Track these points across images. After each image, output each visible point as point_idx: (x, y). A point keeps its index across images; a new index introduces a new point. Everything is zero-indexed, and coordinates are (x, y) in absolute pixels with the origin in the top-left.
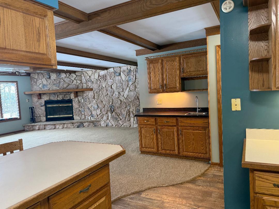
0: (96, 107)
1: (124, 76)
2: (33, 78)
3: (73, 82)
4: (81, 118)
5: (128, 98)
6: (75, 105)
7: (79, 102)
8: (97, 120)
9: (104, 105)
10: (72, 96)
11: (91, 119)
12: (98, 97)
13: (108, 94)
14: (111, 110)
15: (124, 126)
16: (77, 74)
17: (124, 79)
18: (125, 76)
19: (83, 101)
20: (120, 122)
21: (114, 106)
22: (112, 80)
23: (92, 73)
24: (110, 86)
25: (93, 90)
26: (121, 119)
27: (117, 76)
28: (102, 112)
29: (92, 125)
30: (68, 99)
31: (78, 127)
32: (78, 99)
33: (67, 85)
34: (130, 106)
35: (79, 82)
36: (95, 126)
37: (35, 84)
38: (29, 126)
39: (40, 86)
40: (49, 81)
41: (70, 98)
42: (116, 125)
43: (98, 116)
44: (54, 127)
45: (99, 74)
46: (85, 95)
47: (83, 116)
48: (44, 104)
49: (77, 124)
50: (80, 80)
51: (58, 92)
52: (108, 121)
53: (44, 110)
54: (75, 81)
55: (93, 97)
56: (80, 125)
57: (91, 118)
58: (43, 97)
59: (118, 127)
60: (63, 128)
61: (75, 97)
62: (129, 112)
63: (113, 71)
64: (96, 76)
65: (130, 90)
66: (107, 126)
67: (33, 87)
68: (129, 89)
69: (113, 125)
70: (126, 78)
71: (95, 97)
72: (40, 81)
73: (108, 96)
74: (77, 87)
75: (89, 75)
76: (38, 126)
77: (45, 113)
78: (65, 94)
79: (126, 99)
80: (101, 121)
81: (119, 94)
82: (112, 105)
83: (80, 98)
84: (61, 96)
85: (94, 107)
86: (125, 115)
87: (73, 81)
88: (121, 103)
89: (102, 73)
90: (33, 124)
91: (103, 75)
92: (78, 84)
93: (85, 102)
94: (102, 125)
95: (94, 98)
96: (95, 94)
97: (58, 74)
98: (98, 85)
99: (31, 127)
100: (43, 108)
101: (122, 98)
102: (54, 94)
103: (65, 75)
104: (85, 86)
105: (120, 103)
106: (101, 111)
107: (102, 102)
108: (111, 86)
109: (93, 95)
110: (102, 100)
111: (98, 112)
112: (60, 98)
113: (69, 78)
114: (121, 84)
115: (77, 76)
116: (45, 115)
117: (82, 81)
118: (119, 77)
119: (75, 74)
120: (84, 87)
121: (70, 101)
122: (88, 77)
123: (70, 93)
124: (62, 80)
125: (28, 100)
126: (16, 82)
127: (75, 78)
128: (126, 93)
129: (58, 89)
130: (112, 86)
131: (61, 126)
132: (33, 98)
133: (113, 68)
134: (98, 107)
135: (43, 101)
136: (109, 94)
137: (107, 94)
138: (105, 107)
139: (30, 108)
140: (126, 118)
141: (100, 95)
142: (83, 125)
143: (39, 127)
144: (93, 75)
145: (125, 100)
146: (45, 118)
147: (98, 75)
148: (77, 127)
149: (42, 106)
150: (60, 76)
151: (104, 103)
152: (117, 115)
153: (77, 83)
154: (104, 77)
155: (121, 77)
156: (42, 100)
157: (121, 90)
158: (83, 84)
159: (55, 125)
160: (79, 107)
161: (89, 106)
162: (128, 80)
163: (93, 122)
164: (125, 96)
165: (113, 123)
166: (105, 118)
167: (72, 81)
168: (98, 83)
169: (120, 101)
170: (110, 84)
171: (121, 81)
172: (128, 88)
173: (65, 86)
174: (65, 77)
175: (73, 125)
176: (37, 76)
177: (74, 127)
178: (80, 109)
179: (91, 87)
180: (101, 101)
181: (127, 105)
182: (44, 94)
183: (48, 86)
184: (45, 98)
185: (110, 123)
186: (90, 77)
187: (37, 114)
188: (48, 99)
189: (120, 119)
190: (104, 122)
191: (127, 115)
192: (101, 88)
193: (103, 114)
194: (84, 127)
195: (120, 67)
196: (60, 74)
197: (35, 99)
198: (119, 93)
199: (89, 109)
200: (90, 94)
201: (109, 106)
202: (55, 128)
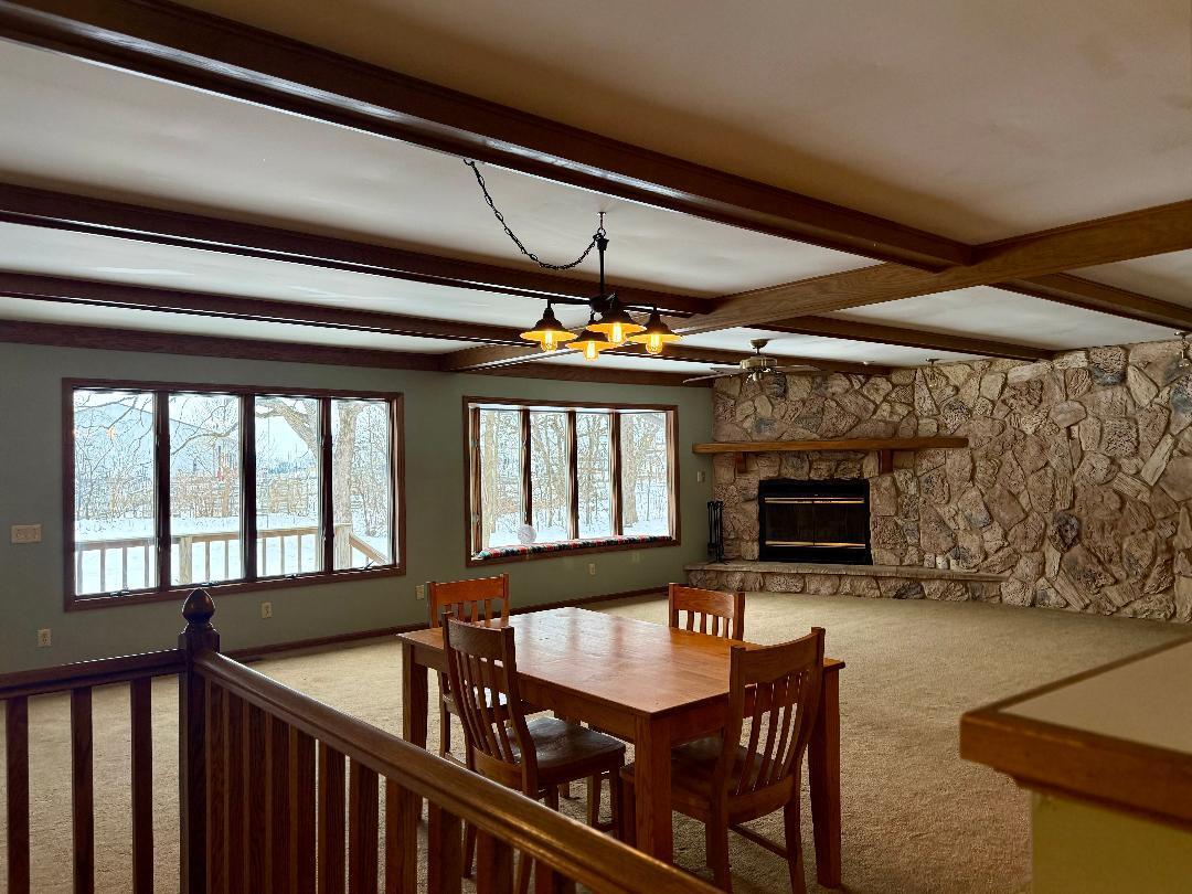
0: (982, 516)
1: (1145, 384)
2: (724, 393)
3: (874, 412)
4: (901, 561)
5: (1162, 484)
6: (880, 504)
7: (898, 492)
8: (981, 573)
9: (1024, 510)
10: (870, 467)
11: (949, 568)
12: (995, 475)
13: (1047, 464)
14: (1063, 538)
15: (1135, 612)
16: (896, 378)
17: (1146, 401)
18: (1153, 389)
19: (912, 489)
20: (1112, 593)
21: (1079, 520)
22: (1077, 405)
23: (970, 376)
24: (1064, 431)
25: (972, 444)
26: (1117, 582)
27: (1105, 385)
28: (1010, 539)
29: (959, 593)
30: (854, 479)
31: (899, 596)
32: (894, 481)
33: (851, 421)
34: (1178, 524)
35: (902, 410)
36: (975, 599)
37: (728, 416)
38: (706, 572)
39: (748, 424)
40: (782, 406)
41: (861, 474)
42: (1087, 607)
43: (986, 558)
44: (801, 585)
45: (1006, 379)
46: (925, 464)
47: (912, 550)
48: (756, 492)
49: (893, 583)
50: (908, 405)
51: (814, 451)
52: (1042, 581)
53: (755, 516)
54: (886, 406)
55: (968, 475)
56: (908, 589)
57: (953, 562)
58: (757, 468)
59: (1101, 616)
60: (835, 594)
61: (882, 473)
62: (1170, 549)
63: (1085, 364)
64: (992, 385)
65: (1181, 451)
66: (1033, 605)
67: (719, 427)
68: (1175, 445)
69: (1068, 604)
70: (1157, 396)
71: (979, 476)
72: (746, 407)
73: (1050, 470)
74: (890, 430)
75: (953, 381)
76: (738, 577)
77: (758, 528)
78: (840, 456)
79: (1151, 489)
80: (1007, 579)
81: (1114, 468)
82: (1071, 512)
83: (900, 476)
84: (823, 466)
85: (968, 519)
86: (1145, 562)
87: (877, 407)
88: (1121, 509)
89: (1023, 372)
90: (720, 567)
91: (1028, 382)
92: (896, 418)
93: (925, 496)
94: (1007, 599)
95: (972, 478)
96: (981, 463)
97: (818, 380)
98: (998, 427)
99: (713, 575)
100: (753, 508)
101: (1128, 486)
102: (798, 455)
103: (848, 383)
104: (928, 427)
105: (1114, 504)
106: (1005, 536)
107: (1015, 497)
108: (1068, 429)
109: (969, 466)
110: (1014, 491)
111: (992, 538)
112: (821, 472)
113: (863, 395)
114: (1125, 423)
115: (894, 386)
116: (755, 535)
117: (914, 409)
118: (1119, 392)
119: (888, 380)
120: (923, 433)
121: (860, 488)
122: (949, 391)
123: (860, 456)
124: (833, 404)
125: (703, 474)
126: (673, 408)
127: (888, 394)
128: (1157, 461)
129: (815, 436)
130: (1075, 428)
131: (828, 584)
132: (717, 468)
133: (1086, 350)
134: (991, 517)
135: (752, 482)
136: (1054, 463)
137: (1042, 464)
138: (1030, 519)
139: (709, 504)
140: (1146, 576)
141: (1006, 468)
142: (922, 589)
143: (742, 581)
144: (974, 382)
145: (1145, 496)
146: (756, 547)
147: (1000, 382)
148: (894, 597)
149: (748, 500)
150: (827, 388)
151: (1024, 501)
152: (1095, 560)
153: (892, 413)
154: (1035, 392)
155: (1129, 389)
156: (749, 476)
157: (1129, 447)
158: (917, 418)
159: (803, 576)
160: (897, 514)
161: (946, 511)
162: (1171, 406)
163: (964, 581)
164: (1149, 475)
165: (1070, 594)
166: (1025, 567)
167: (871, 406)
168: (999, 415)
169: (1116, 497)
170: (1065, 420)
171: (1130, 408)
172: (1169, 440)
173: (843, 425)
174: (847, 391)
175: (879, 588)
176: (738, 388)
177: (881, 596)
178: (899, 522)
179: (961, 433)
180: (1010, 492)
181: (1160, 515)
182: (758, 455)
183: (776, 426)
184: (764, 471)
185: (1051, 593)
186: (957, 389)
187: (730, 529)
188: (771, 475)
189: (1111, 580)
190: (1018, 585)
191: (1153, 563)
192: (1009, 438)
193: (1015, 551)
194: (924, 597)
195: (1122, 347)
196: (825, 379)
197: (725, 474)
198: (1113, 461)
199: (942, 522)
200: (956, 461)
201: (1049, 517)
202: (803, 591)
